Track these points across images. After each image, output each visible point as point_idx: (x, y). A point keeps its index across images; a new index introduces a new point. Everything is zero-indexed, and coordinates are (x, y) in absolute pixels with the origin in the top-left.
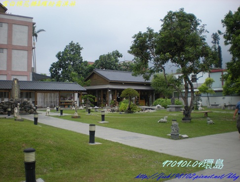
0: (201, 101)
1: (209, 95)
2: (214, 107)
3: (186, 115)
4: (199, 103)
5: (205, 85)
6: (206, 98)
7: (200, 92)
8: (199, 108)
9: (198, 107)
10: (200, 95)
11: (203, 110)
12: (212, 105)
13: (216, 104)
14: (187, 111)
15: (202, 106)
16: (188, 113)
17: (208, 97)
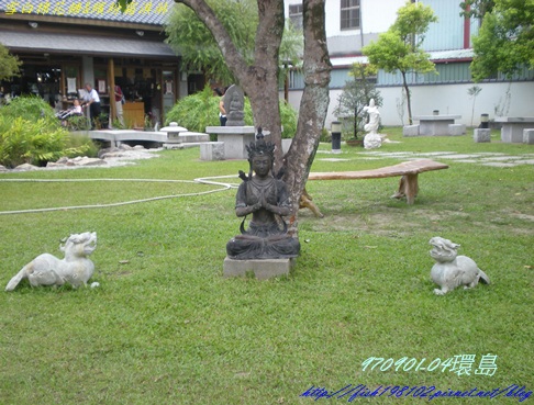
0: (376, 104)
1: (410, 78)
2: (433, 129)
3: (257, 214)
4: (367, 115)
5: (394, 37)
6: (399, 92)
7: (372, 68)
8: (368, 140)
9: (365, 133)
10: (375, 81)
11: (384, 147)
12: (422, 121)
13: (442, 116)
14: (269, 185)
15: (380, 128)
16: (277, 200)
17: (406, 86)
